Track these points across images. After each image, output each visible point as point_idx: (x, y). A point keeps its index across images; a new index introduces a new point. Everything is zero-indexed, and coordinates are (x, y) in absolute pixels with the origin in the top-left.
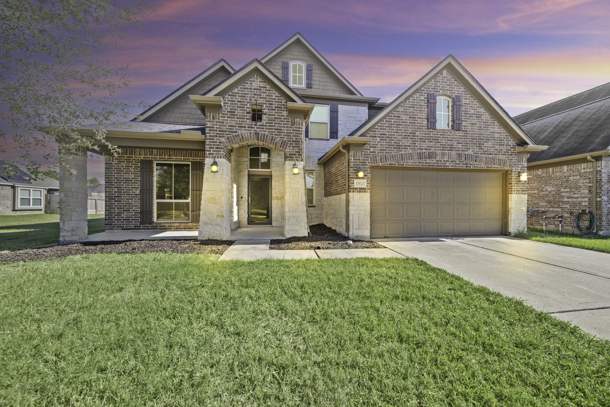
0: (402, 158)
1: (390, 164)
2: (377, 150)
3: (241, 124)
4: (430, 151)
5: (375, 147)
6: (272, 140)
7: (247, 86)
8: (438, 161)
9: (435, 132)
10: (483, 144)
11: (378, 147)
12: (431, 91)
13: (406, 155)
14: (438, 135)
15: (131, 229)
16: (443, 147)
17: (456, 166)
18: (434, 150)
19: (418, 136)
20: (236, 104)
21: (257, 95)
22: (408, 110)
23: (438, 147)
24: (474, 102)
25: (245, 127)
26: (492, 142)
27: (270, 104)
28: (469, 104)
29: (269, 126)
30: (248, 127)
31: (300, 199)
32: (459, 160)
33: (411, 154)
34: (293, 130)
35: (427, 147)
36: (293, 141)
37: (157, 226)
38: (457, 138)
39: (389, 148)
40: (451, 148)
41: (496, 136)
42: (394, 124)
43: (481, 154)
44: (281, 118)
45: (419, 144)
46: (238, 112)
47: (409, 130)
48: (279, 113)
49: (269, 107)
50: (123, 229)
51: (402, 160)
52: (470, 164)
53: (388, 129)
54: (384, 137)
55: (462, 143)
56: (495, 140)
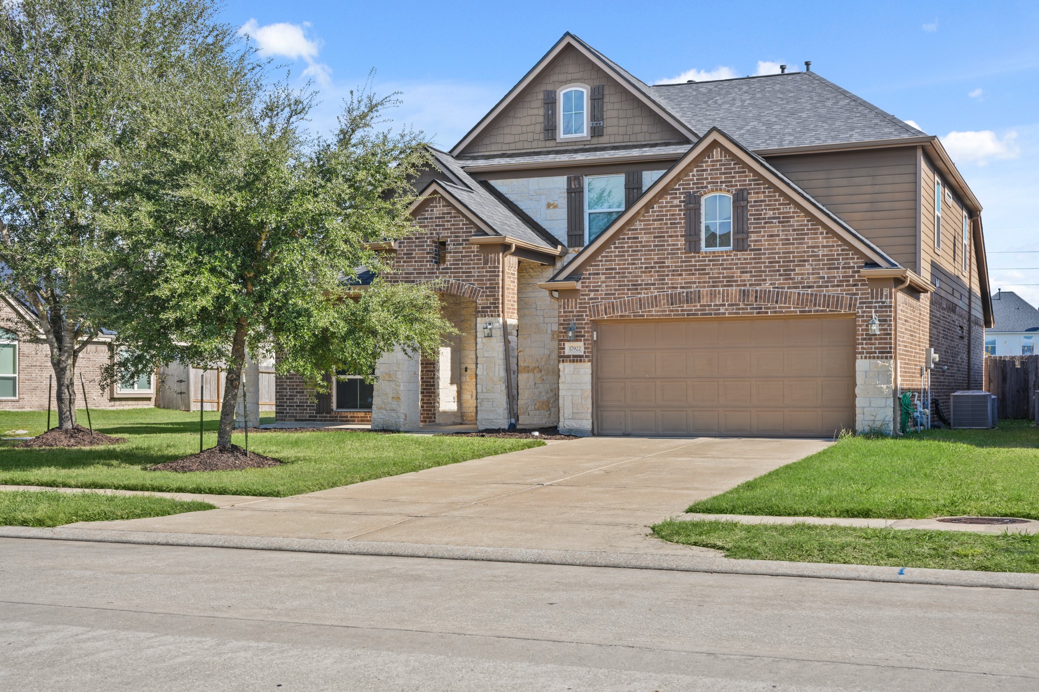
0: (641, 305)
1: (621, 316)
2: (601, 294)
3: (420, 269)
4: (689, 290)
5: (598, 291)
6: (458, 288)
7: (427, 215)
8: (705, 306)
9: (699, 257)
10: (794, 270)
11: (602, 290)
12: (693, 188)
13: (648, 300)
14: (705, 261)
15: (306, 420)
16: (713, 282)
17: (738, 313)
18: (697, 287)
19: (668, 267)
20: (413, 242)
21: (440, 225)
22: (651, 225)
23: (704, 282)
24: (775, 196)
25: (424, 273)
26: (812, 265)
27: (456, 237)
28: (765, 201)
29: (455, 268)
30: (429, 273)
31: (497, 374)
32: (744, 301)
33: (656, 297)
34: (487, 272)
35: (686, 283)
36: (487, 288)
37: (337, 417)
38: (741, 264)
39: (619, 290)
40: (730, 281)
41: (821, 253)
42: (628, 251)
43: (789, 288)
44: (470, 256)
45: (671, 279)
46: (417, 253)
47: (653, 259)
48: (468, 248)
49: (454, 241)
50: (296, 420)
51: (641, 308)
52: (765, 308)
53: (619, 260)
54: (611, 273)
55: (751, 272)
56: (819, 260)
